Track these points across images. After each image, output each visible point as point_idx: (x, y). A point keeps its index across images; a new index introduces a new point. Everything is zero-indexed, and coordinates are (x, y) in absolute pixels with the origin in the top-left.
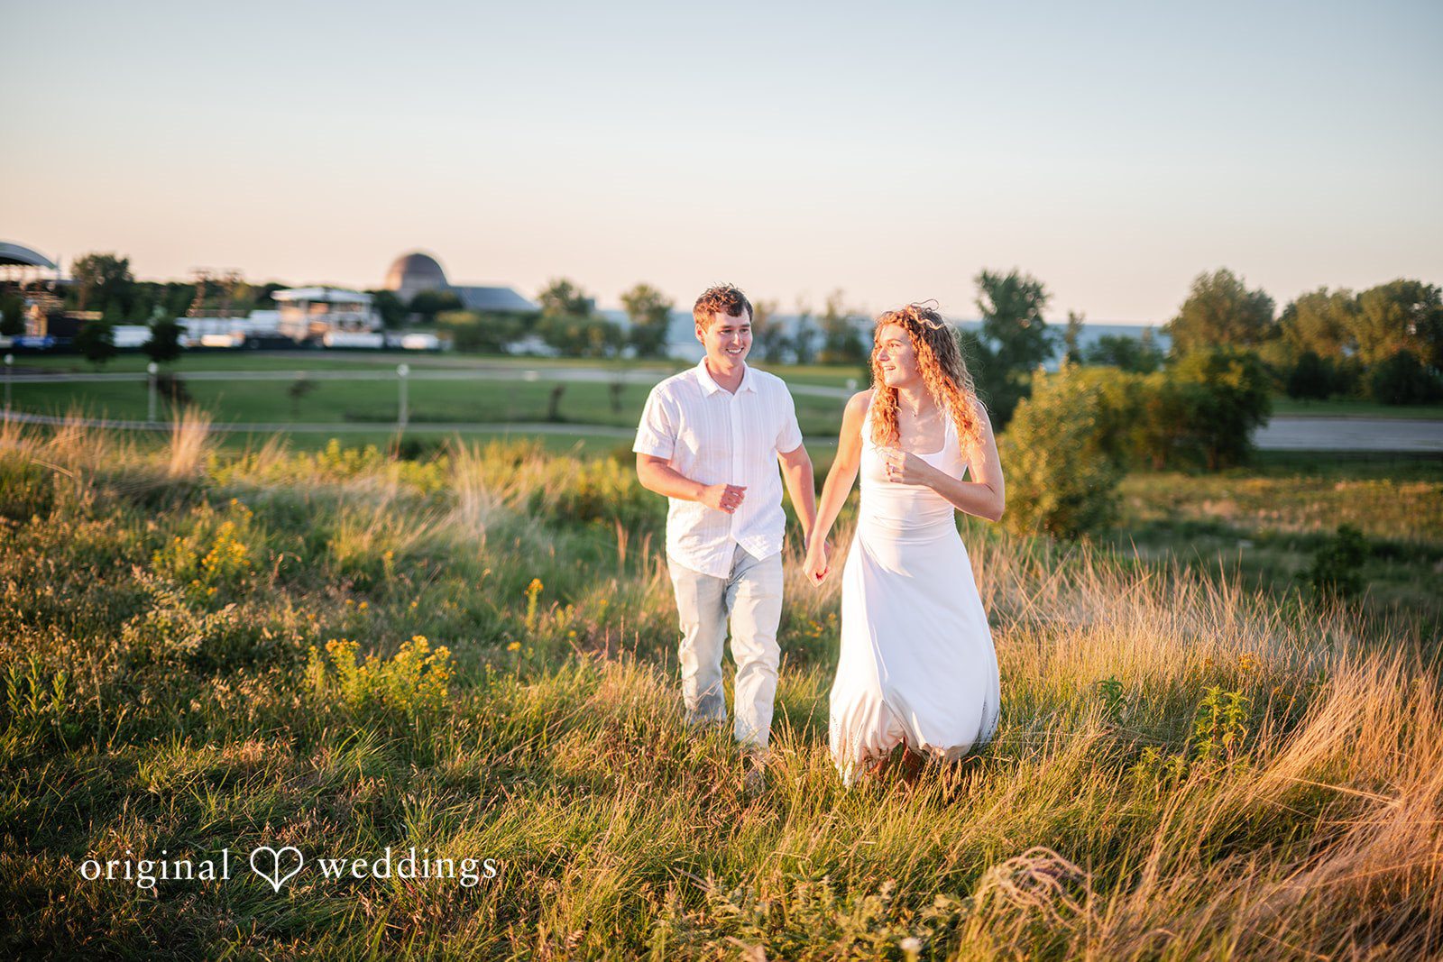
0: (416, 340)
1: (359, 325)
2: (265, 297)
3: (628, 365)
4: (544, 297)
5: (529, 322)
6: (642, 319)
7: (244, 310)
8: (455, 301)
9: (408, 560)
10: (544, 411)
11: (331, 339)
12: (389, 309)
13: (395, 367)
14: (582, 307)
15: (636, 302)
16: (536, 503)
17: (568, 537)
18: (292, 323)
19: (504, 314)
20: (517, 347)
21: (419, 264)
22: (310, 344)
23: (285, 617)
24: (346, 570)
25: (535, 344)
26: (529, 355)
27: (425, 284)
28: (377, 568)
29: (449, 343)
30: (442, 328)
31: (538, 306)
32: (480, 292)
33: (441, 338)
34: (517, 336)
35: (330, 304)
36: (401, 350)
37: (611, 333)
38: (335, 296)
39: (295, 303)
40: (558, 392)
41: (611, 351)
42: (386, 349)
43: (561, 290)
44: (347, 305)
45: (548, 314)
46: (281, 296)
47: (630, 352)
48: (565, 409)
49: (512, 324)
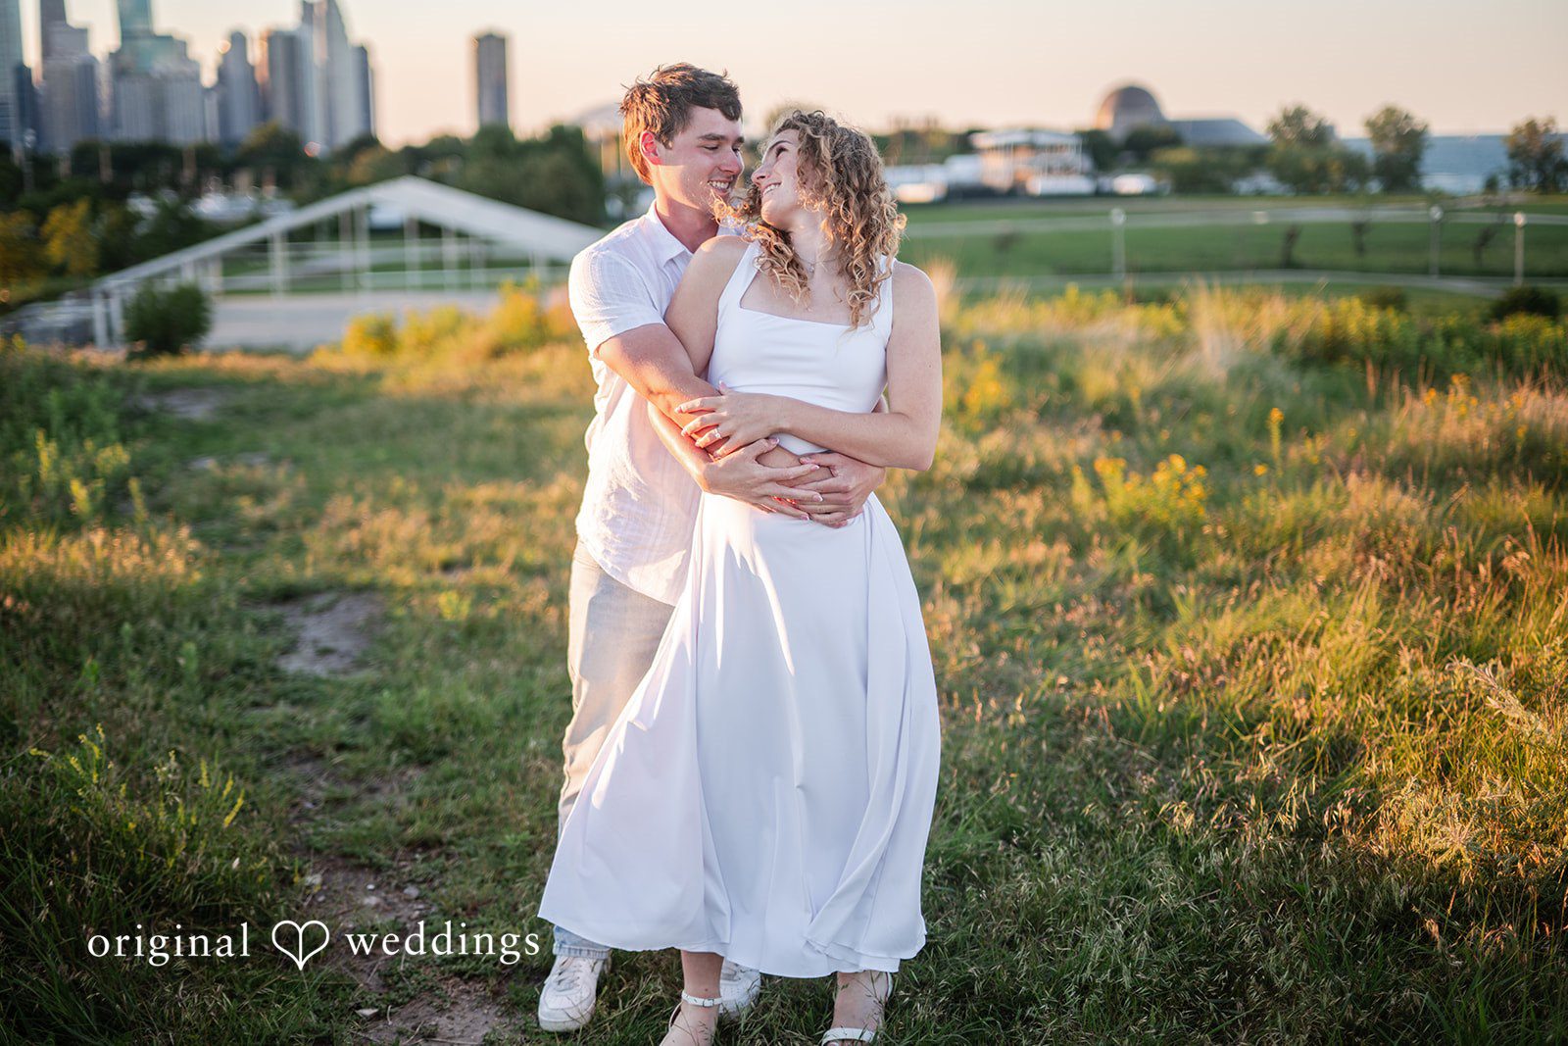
0: (1131, 183)
1: (1067, 170)
2: (963, 144)
3: (1373, 200)
4: (1275, 129)
5: (1257, 157)
6: (1390, 147)
7: (940, 157)
8: (1172, 136)
9: (1153, 398)
10: (1275, 257)
11: (1038, 185)
12: (1100, 151)
13: (1107, 214)
14: (1321, 136)
15: (1382, 128)
16: (1279, 345)
17: (1312, 377)
18: (994, 170)
19: (1227, 149)
20: (1244, 186)
21: (1131, 98)
22: (1015, 193)
23: (1045, 447)
24: (1098, 406)
25: (1265, 181)
26: (1260, 194)
27: (1139, 120)
28: (1126, 405)
29: (1167, 183)
30: (1157, 169)
31: (1269, 138)
32: (1200, 126)
33: (1158, 178)
34: (1244, 172)
35: (1033, 147)
36: (1114, 196)
37: (1353, 166)
38: (1043, 139)
39: (996, 149)
40: (1292, 235)
41: (1353, 185)
42: (1099, 194)
43: (1295, 117)
44: (1052, 148)
45: (1281, 148)
46: (981, 141)
47: (1375, 186)
48: (1300, 253)
49: (1237, 160)
